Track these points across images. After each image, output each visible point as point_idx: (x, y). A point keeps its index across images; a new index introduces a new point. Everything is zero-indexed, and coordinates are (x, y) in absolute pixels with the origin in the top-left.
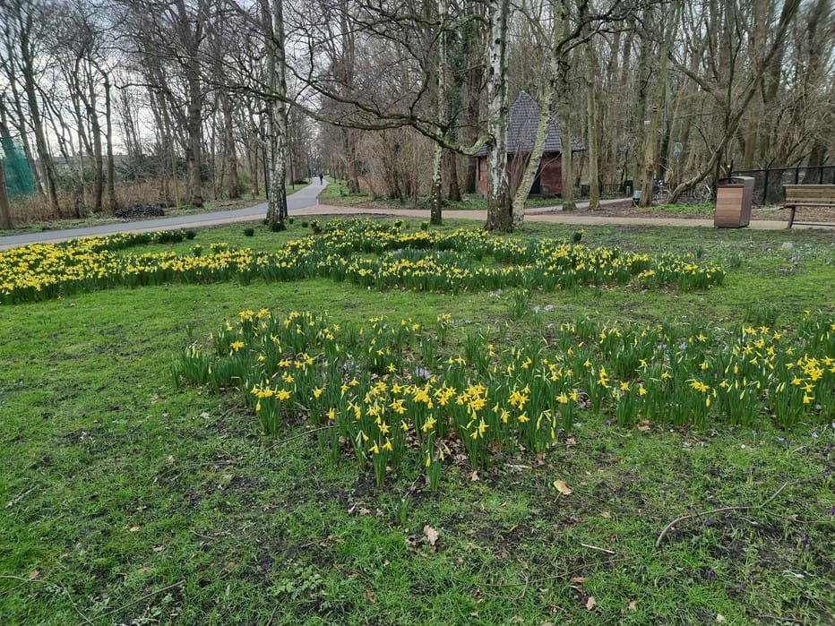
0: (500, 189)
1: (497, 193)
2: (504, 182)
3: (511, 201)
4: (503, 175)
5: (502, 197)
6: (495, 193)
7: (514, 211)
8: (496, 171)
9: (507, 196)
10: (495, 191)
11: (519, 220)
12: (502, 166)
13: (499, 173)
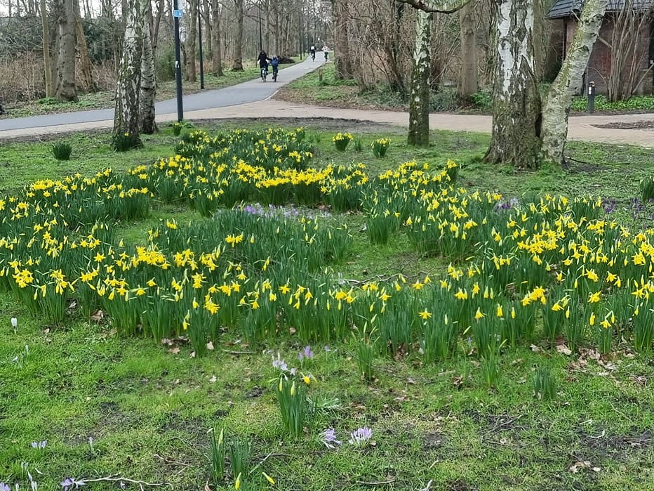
0: (516, 80)
1: (510, 88)
2: (525, 66)
3: (539, 104)
4: (523, 52)
5: (522, 97)
6: (505, 89)
7: (545, 125)
8: (508, 45)
9: (531, 95)
10: (507, 84)
11: (556, 144)
12: (521, 33)
13: (515, 49)
